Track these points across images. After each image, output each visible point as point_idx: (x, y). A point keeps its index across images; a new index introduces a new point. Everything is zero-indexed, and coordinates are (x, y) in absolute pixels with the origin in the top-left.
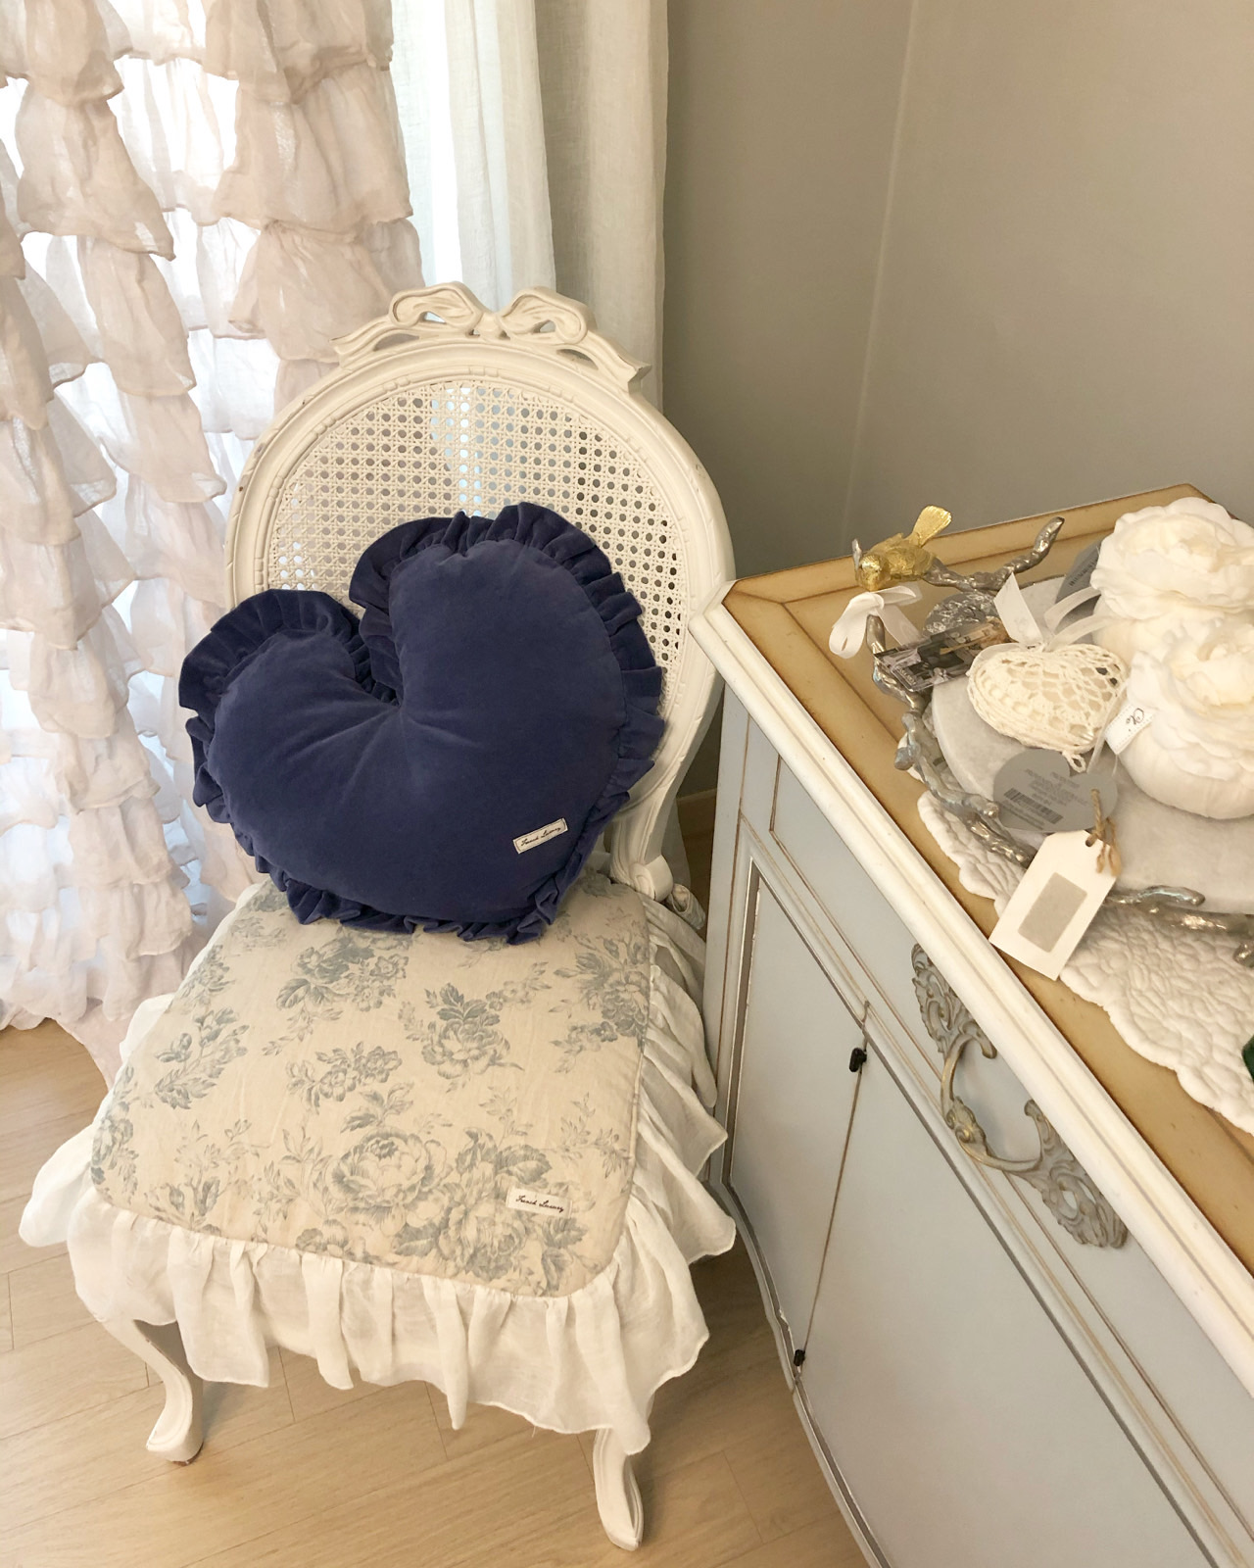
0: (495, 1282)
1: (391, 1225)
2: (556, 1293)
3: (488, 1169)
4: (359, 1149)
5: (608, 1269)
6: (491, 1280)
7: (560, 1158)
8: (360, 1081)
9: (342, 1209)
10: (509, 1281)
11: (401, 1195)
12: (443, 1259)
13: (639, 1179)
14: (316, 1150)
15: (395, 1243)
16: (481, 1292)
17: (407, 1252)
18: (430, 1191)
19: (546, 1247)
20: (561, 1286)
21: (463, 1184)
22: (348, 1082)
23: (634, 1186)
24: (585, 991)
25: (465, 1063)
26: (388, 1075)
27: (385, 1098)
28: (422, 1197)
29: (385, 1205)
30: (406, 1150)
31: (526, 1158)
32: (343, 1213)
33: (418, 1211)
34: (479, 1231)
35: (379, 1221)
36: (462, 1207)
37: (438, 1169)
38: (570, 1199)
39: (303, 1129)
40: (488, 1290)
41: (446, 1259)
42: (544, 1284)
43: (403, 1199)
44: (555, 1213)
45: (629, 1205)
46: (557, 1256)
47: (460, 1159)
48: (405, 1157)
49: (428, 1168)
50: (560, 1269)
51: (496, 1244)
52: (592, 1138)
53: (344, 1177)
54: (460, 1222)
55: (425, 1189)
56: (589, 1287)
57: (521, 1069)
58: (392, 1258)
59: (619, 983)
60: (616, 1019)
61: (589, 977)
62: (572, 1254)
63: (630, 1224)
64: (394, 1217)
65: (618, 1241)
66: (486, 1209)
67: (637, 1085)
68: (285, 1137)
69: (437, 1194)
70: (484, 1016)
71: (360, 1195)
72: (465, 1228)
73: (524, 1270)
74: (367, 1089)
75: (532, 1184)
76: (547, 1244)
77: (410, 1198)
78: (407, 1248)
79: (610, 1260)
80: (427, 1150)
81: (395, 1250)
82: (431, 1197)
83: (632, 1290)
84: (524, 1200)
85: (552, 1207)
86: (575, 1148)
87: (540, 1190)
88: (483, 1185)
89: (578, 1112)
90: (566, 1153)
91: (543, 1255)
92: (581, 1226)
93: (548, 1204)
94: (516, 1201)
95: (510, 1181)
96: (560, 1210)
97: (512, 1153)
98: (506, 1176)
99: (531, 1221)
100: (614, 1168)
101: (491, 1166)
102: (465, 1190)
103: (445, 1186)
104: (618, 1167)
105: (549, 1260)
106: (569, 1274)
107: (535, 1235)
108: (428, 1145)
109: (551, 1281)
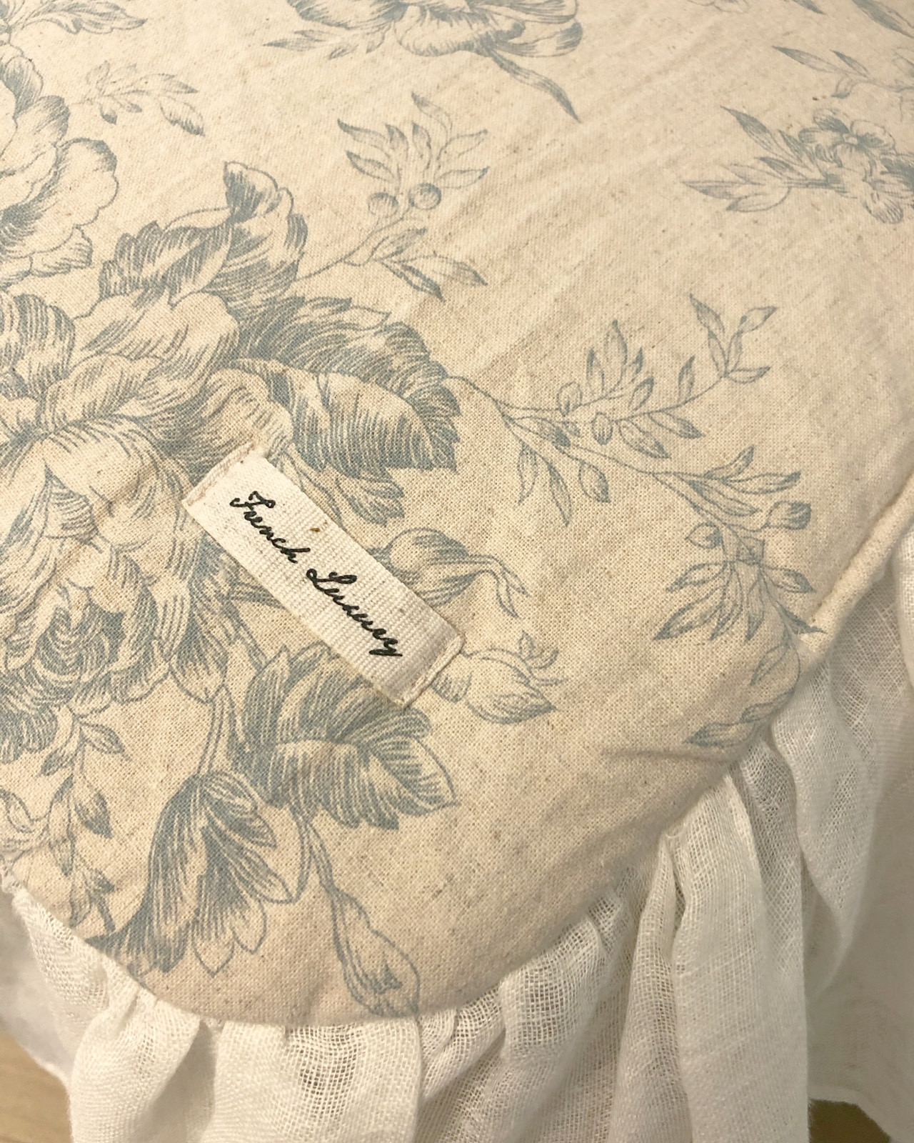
2: (155, 979)
3: (212, 328)
7: (512, 452)
10: (3, 794)
13: (801, 732)
19: (222, 758)
20: (189, 964)
21: (85, 332)
23: (762, 751)
31: (378, 370)
34: (20, 528)
37: (45, 238)
38: (454, 627)
44: (356, 646)
46: (241, 826)
47: (140, 243)
49: (17, 218)
50: (225, 886)
51: (43, 618)
52: (696, 458)
56: (321, 1040)
57: (571, 110)
62: (316, 859)
65: (557, 935)
66: (99, 464)
73: (82, 793)
75: (331, 476)
79: (472, 991)
80: (57, 162)
84: (260, 519)
85: (355, 612)
86: (597, 447)
87: (350, 518)
88: (152, 374)
89: (694, 340)
90: (549, 450)
91: (190, 784)
92: (429, 768)
93: (344, 590)
94: (232, 504)
95: (264, 420)
96: (380, 645)
97: (340, 325)
98: (258, 389)
99: (232, 614)
100: (720, 621)
101: (226, 324)
102: (77, 355)
103: (21, 300)
104: (740, 627)
105: (202, 822)
106: (248, 937)
107: (212, 681)
108: (75, 148)
109: (157, 910)
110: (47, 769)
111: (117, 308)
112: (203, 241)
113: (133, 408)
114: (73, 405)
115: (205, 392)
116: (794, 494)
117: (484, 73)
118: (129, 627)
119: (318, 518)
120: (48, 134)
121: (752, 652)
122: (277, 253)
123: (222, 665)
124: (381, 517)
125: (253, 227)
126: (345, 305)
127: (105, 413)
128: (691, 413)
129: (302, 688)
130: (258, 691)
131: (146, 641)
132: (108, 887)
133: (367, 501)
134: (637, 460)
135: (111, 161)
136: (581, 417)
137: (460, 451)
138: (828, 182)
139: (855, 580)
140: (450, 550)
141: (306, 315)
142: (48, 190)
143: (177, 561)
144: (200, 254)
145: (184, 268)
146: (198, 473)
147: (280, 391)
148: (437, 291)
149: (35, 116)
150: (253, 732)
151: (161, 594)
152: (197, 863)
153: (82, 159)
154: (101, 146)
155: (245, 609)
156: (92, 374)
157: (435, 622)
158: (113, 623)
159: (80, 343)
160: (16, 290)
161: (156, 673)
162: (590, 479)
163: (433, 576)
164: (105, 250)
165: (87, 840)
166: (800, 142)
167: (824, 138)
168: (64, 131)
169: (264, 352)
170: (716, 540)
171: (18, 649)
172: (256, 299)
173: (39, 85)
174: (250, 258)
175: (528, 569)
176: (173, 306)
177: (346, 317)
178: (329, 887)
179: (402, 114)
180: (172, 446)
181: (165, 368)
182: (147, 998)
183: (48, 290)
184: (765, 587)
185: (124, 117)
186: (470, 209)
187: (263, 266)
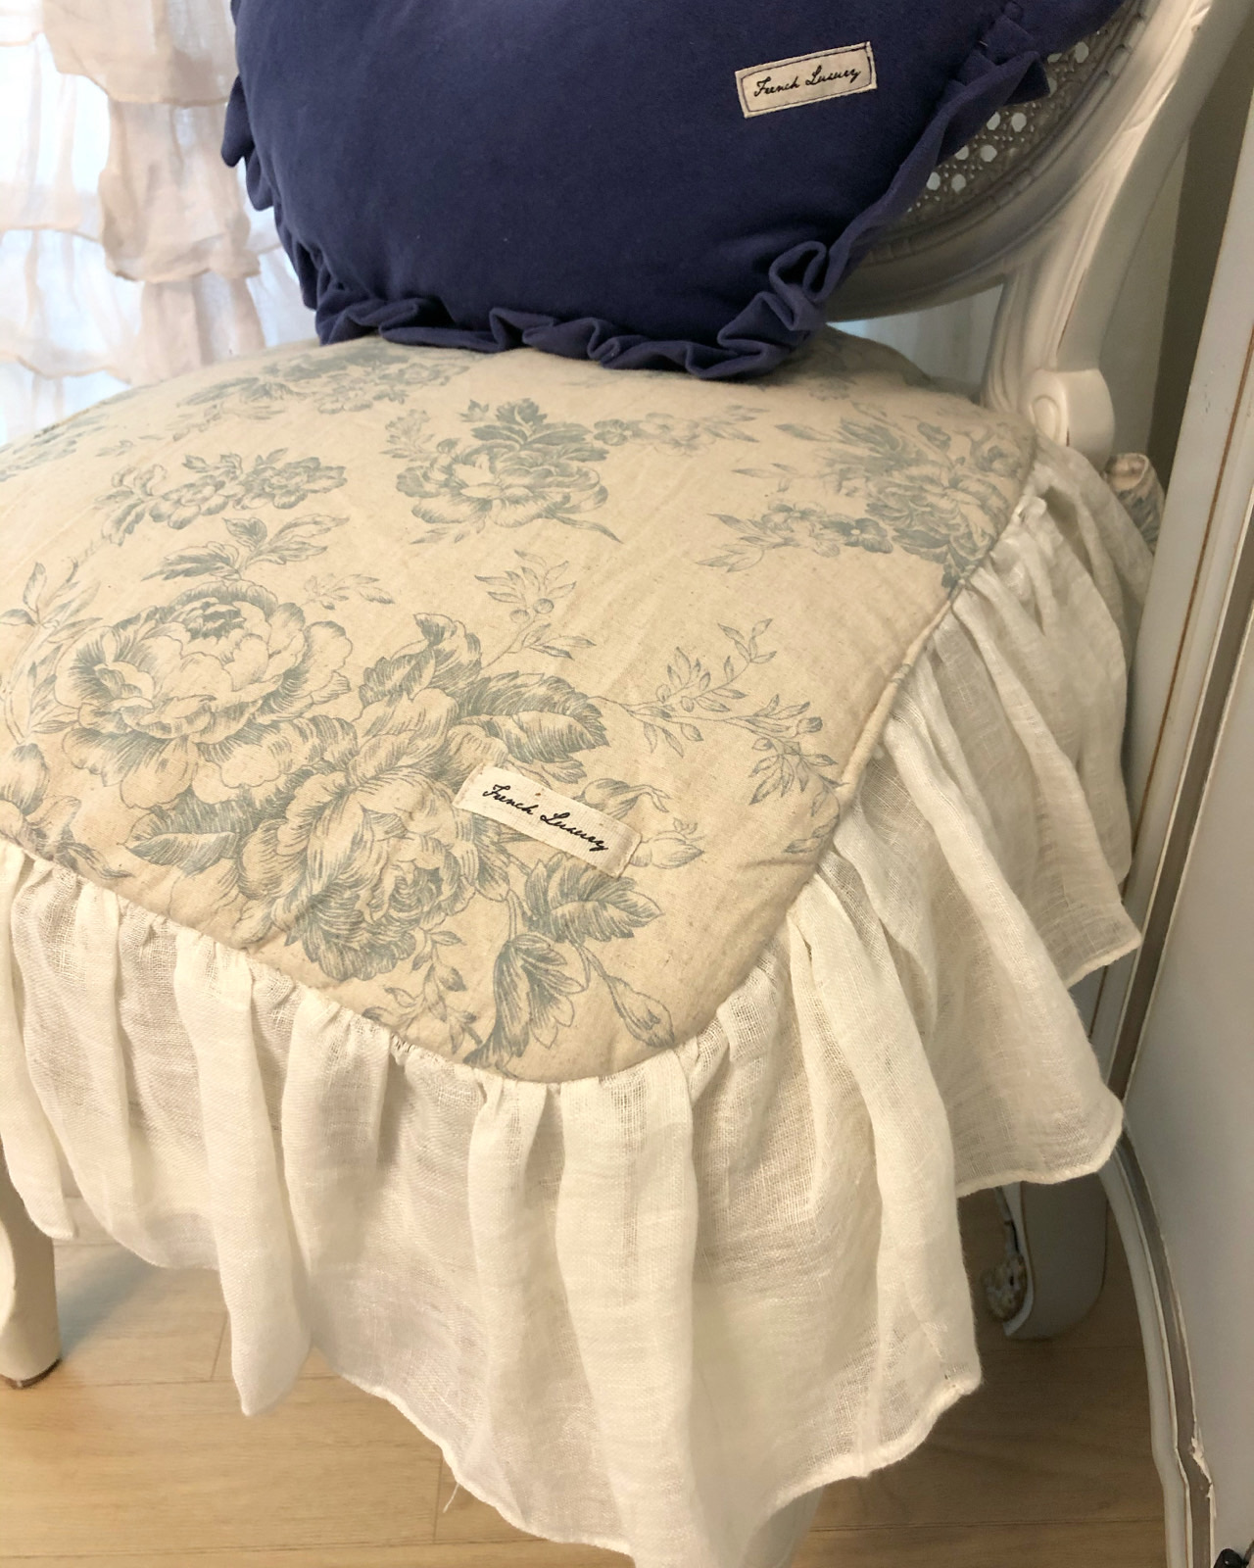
0: (355, 985)
1: (149, 783)
2: (515, 1064)
3: (440, 706)
4: (161, 615)
5: (692, 1047)
6: (345, 977)
7: (639, 728)
8: (238, 502)
9: (60, 726)
10: (391, 991)
11: (203, 722)
12: (242, 891)
13: (852, 843)
14: (74, 606)
15: (143, 829)
16: (312, 1006)
17: (164, 856)
18: (274, 726)
19: (521, 928)
20: (533, 1047)
21: (361, 727)
22: (217, 500)
23: (832, 856)
24: (838, 467)
25: (484, 504)
26: (302, 498)
27: (271, 535)
28: (250, 734)
29: (158, 734)
30: (261, 629)
31: (547, 705)
32: (61, 734)
33: (226, 765)
34: (357, 842)
35: (127, 766)
36: (339, 778)
37: (315, 682)
38: (633, 828)
39: (76, 566)
40: (334, 1006)
41: (251, 896)
42: (484, 1027)
43: (203, 732)
44: (581, 849)
45: (806, 894)
46: (544, 959)
47: (378, 671)
48: (253, 643)
49: (294, 676)
50: (544, 995)
51: (388, 884)
52: (747, 708)
53: (100, 661)
54: (317, 813)
55: (265, 720)
56: (621, 1080)
57: (614, 537)
58: (121, 859)
59: (932, 481)
60: (901, 524)
61: (861, 450)
62: (592, 963)
63: (796, 949)
64: (163, 764)
65: (741, 978)
66: (395, 795)
67: (914, 649)
68: (33, 577)
69: (288, 732)
70: (575, 446)
71: (116, 705)
72: (326, 832)
73: (442, 972)
74: (245, 516)
75: (538, 765)
76: (530, 923)
77: (221, 733)
78: (166, 846)
79: (702, 1023)
80: (306, 639)
81: (133, 844)
82: (270, 739)
83: (759, 1146)
84: (504, 797)
85: (574, 831)
86: (688, 714)
87: (555, 784)
88: (411, 740)
89: (728, 647)
90: (660, 721)
91: (507, 946)
92: (641, 902)
93: (564, 821)
94: (484, 795)
95: (487, 748)
96: (594, 845)
97: (516, 687)
98: (479, 733)
99: (503, 851)
100: (784, 786)
101: (447, 702)
102: (361, 741)
103: (313, 720)
104: (796, 786)
105: (520, 963)
106: (565, 1019)
107: (503, 889)
108: (314, 630)
109: (506, 1021)
110: (416, 966)
111: (377, 710)
112: (417, 662)
113: (405, 761)
114: (368, 768)
115: (447, 742)
116: (809, 714)
117: (554, 529)
118: (444, 874)
119: (538, 787)
120: (293, 625)
121: (807, 798)
122: (465, 657)
123: (506, 879)
124: (574, 779)
125: (445, 646)
126: (516, 675)
127: (390, 767)
128: (737, 686)
129: (556, 878)
130: (531, 887)
131: (457, 879)
132: (473, 1018)
133: (563, 774)
134: (711, 715)
135: (341, 631)
136: (673, 701)
137: (608, 735)
138: (786, 542)
139: (861, 753)
140: (619, 787)
141: (494, 686)
142: (306, 656)
143: (462, 832)
144: (419, 667)
145: (410, 678)
146: (456, 786)
147: (492, 730)
148: (568, 655)
149: (279, 618)
150: (535, 908)
151: (457, 852)
152: (523, 986)
153: (321, 634)
154: (330, 624)
155: (510, 847)
156: (374, 750)
157: (621, 827)
158: (434, 875)
159: (360, 734)
160: (308, 715)
161: (469, 892)
162: (688, 731)
163: (613, 803)
164: (357, 680)
165: (452, 998)
166: (763, 523)
167: (779, 518)
168: (303, 621)
169: (476, 712)
170: (770, 746)
171: (378, 907)
172: (461, 684)
173: (274, 599)
174: (451, 663)
175: (667, 785)
176: (412, 700)
177: (519, 681)
178: (605, 976)
179: (513, 563)
180: (438, 774)
181: (419, 735)
182: (510, 1084)
183: (330, 710)
184: (808, 766)
185: (338, 605)
186: (573, 607)
187: (460, 666)
